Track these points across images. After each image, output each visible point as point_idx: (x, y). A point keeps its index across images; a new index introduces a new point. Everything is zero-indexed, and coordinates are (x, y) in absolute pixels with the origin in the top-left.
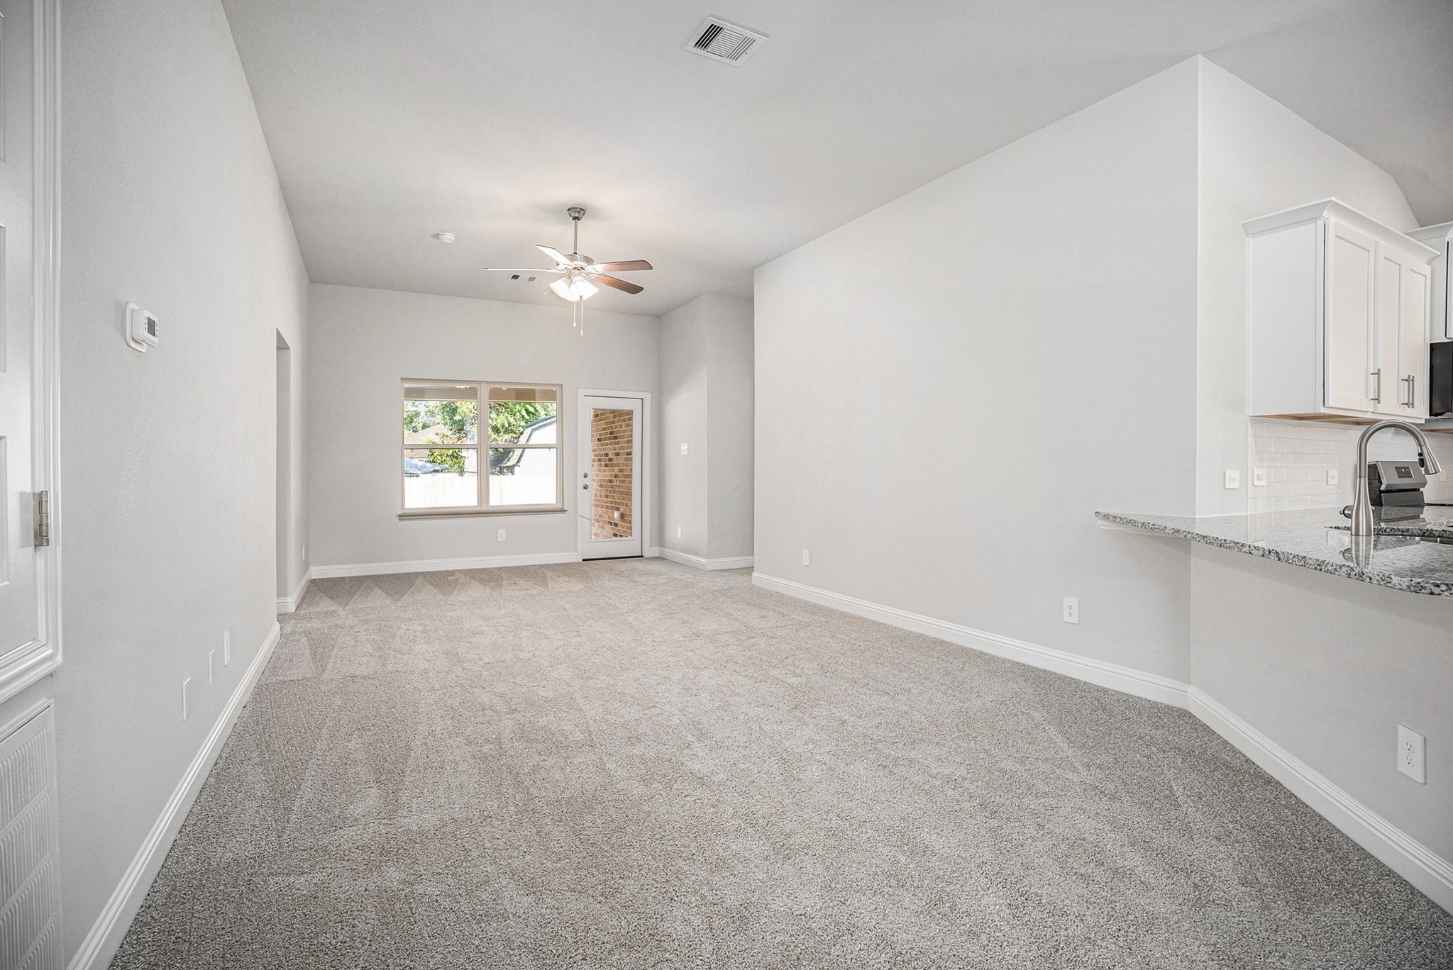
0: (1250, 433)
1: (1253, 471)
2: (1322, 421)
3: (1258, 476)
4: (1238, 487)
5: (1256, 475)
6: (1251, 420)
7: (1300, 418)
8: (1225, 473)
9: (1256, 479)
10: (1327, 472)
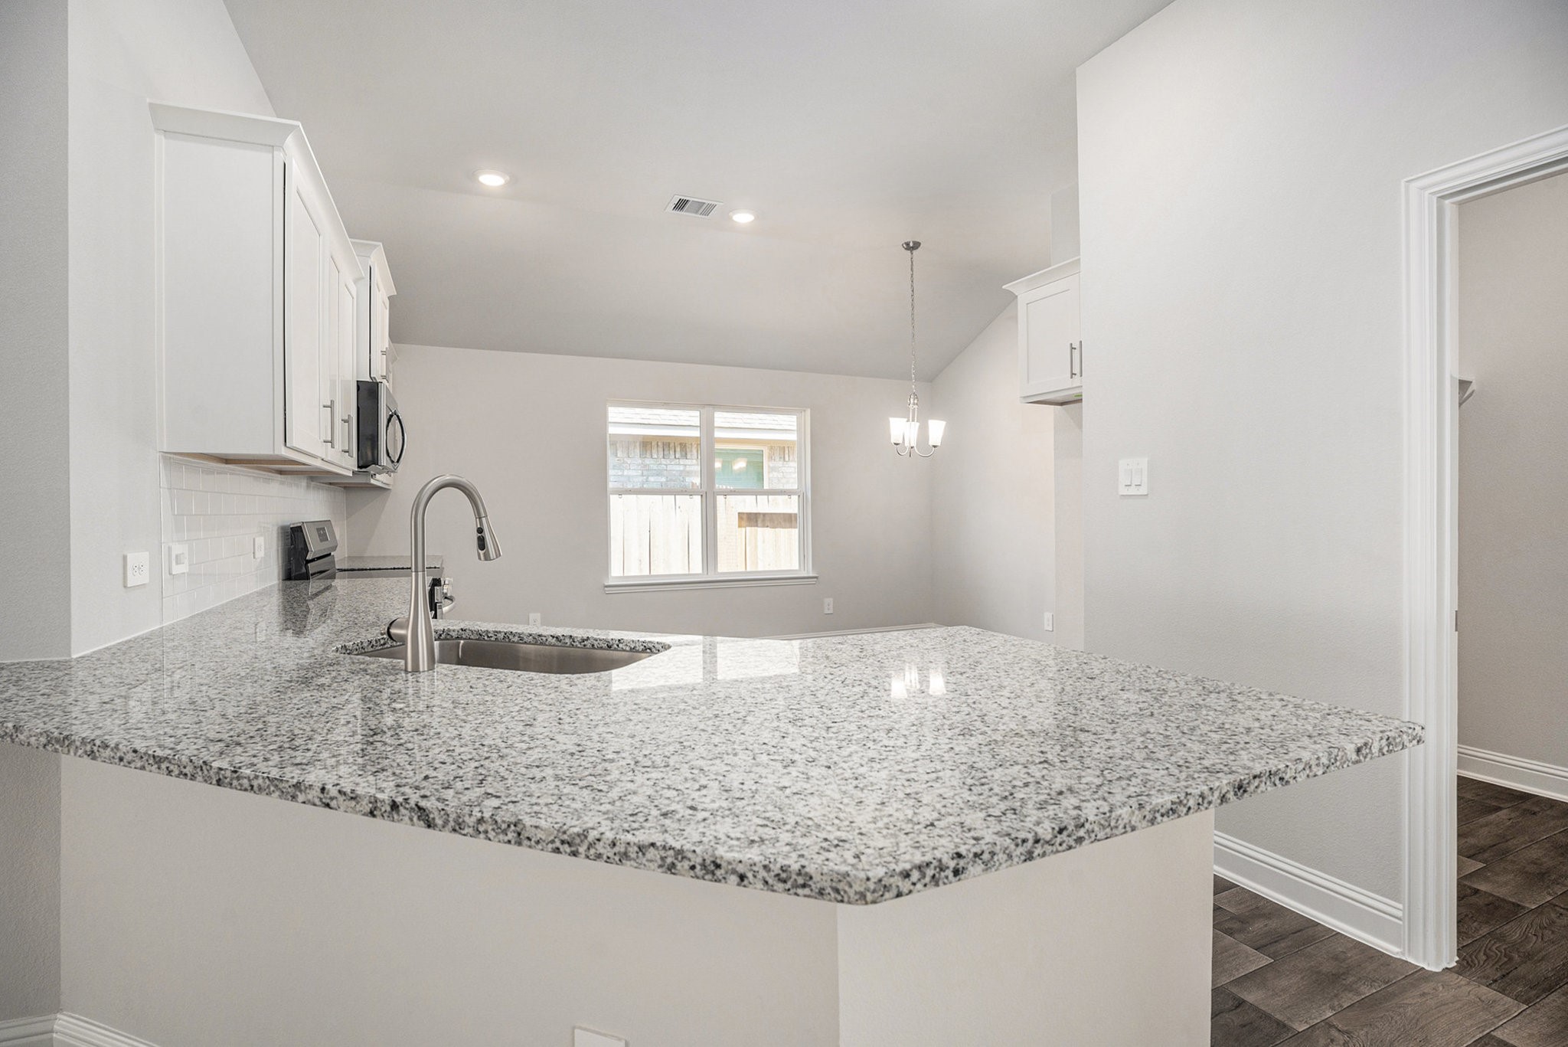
0: (164, 483)
1: (170, 549)
2: (252, 468)
3: (177, 556)
4: (147, 581)
5: (174, 557)
6: (164, 458)
7: (227, 460)
8: (125, 558)
9: (174, 562)
10: (254, 540)
